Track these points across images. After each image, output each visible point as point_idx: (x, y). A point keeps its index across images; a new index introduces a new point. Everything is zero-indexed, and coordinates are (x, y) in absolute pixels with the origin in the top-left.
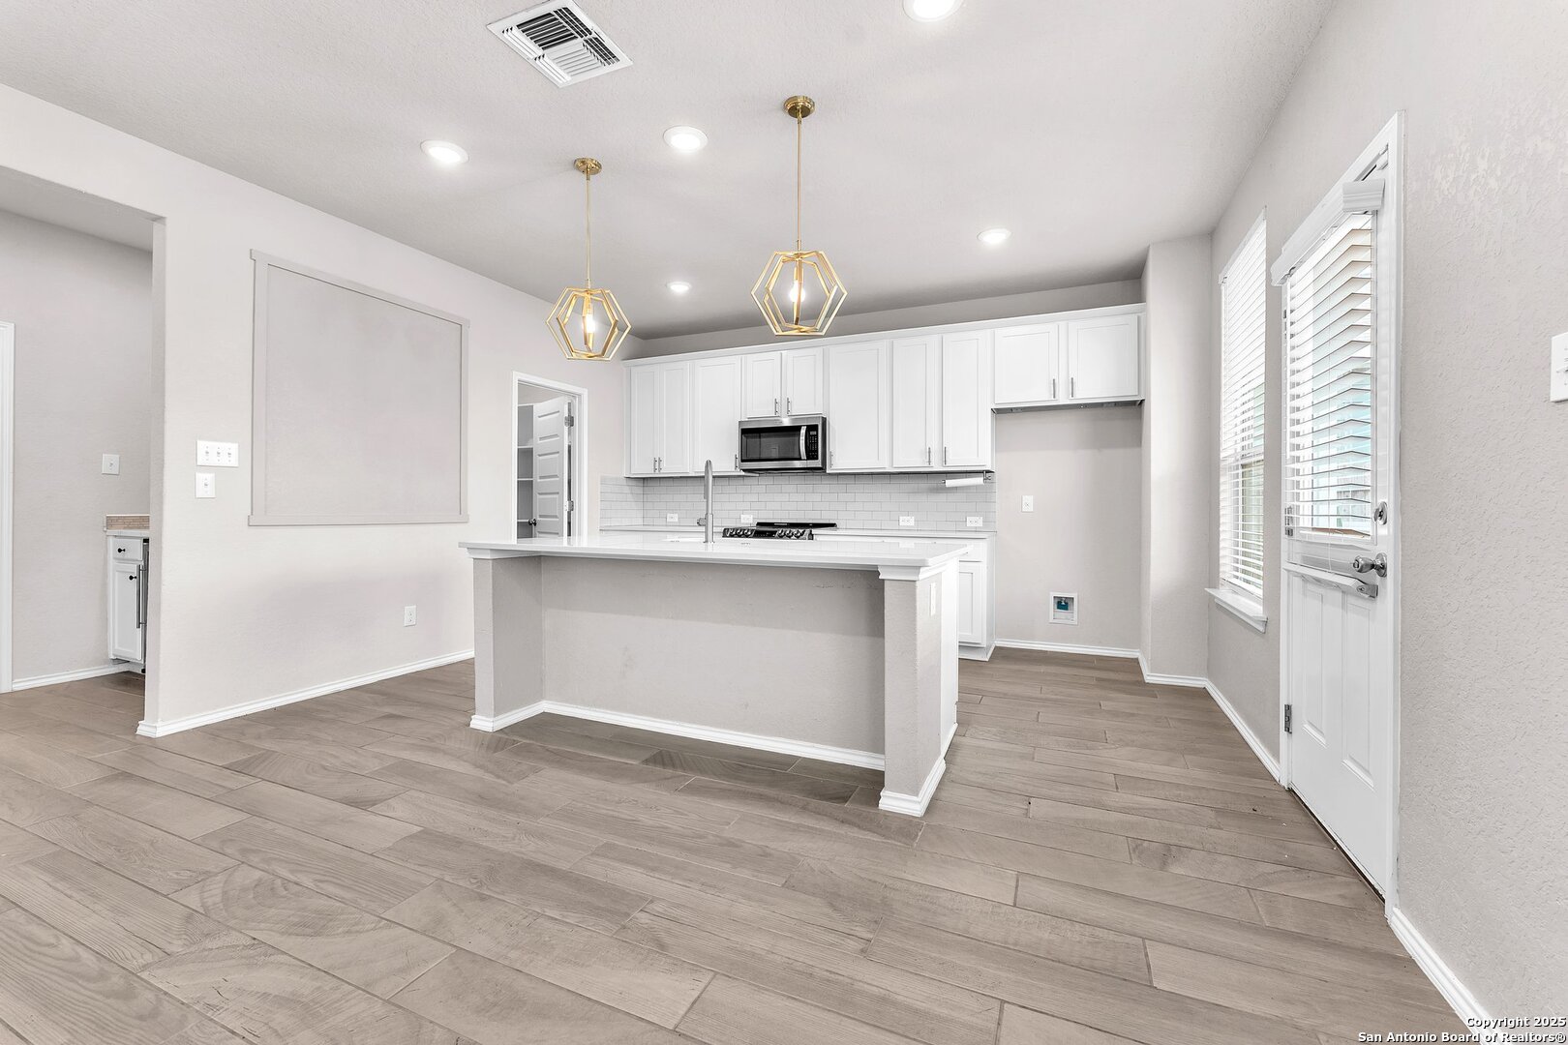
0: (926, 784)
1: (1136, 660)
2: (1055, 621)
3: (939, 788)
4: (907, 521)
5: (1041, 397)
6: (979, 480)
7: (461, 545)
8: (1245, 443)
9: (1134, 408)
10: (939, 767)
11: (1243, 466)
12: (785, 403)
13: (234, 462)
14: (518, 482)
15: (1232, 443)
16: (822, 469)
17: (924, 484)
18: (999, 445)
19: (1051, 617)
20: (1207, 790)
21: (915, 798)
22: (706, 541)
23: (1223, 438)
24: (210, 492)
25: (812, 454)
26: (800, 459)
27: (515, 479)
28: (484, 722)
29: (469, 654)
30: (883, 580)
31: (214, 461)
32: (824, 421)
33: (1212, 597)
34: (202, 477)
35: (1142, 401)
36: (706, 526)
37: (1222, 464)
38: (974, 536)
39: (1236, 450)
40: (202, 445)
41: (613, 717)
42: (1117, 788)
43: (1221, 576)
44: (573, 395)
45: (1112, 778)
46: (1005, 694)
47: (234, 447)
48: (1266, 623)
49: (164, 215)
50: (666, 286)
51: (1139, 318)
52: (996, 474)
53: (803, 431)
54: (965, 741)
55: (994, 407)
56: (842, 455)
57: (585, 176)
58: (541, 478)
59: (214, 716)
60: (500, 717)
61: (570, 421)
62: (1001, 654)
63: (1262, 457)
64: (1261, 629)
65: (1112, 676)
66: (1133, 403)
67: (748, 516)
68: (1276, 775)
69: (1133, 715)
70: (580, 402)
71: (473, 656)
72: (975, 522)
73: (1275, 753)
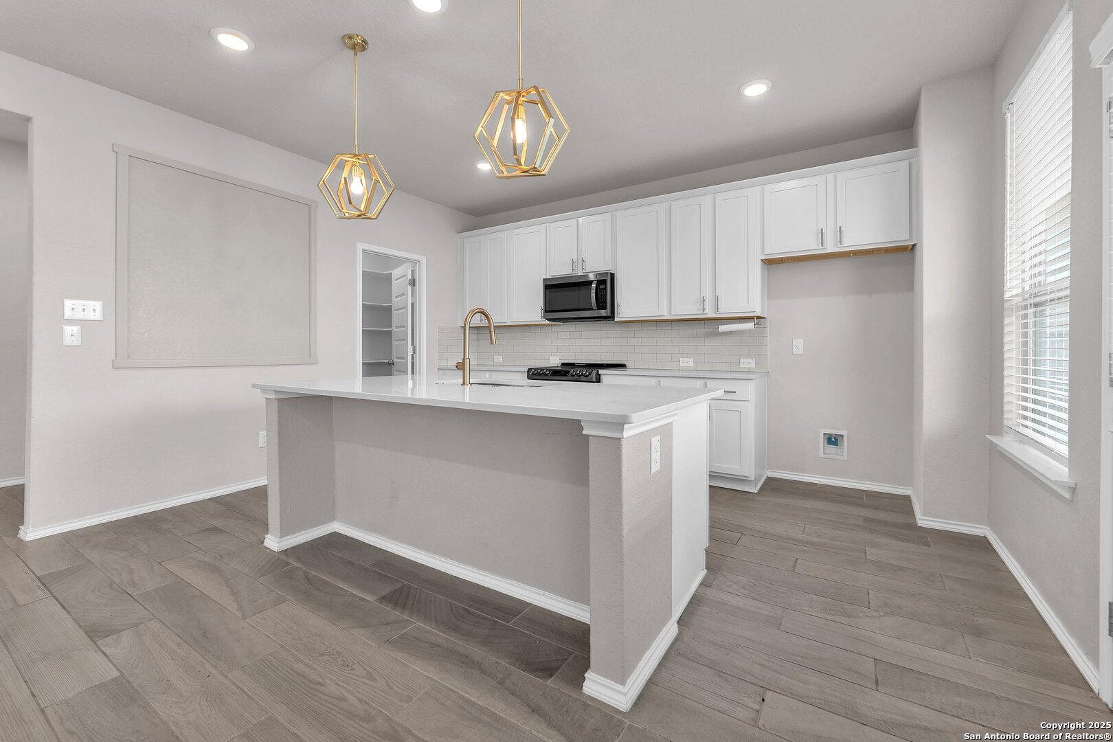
0: (642, 664)
1: (907, 499)
2: (826, 456)
3: (661, 665)
4: (687, 362)
5: (809, 245)
6: (750, 326)
7: (254, 386)
8: (1036, 280)
9: (904, 254)
10: (670, 631)
11: (1036, 305)
12: (580, 261)
13: (98, 316)
14: (363, 330)
15: (1020, 281)
16: (611, 317)
17: (701, 330)
18: (770, 291)
19: (821, 454)
20: (998, 698)
21: (620, 688)
22: (464, 384)
23: (1008, 277)
24: (76, 341)
25: (601, 304)
26: (592, 309)
27: (361, 329)
28: (273, 543)
29: (261, 482)
30: (588, 436)
31: (80, 315)
32: (612, 276)
33: (993, 446)
34: (68, 329)
35: (914, 246)
36: (463, 369)
37: (1006, 305)
38: (743, 376)
39: (1023, 288)
40: (68, 303)
41: (383, 543)
42: (877, 684)
43: (1006, 423)
44: (414, 262)
45: (870, 665)
46: (765, 533)
47: (98, 305)
48: (1073, 490)
49: (30, 115)
50: (473, 165)
51: (910, 163)
52: (768, 319)
53: (594, 285)
54: (712, 594)
55: (763, 258)
56: (628, 305)
57: (352, 52)
58: (396, 328)
59: (80, 523)
60: (287, 538)
61: (413, 282)
62: (773, 486)
63: (1067, 292)
64: (1067, 495)
65: (883, 516)
66: (902, 249)
67: (554, 358)
68: (1095, 686)
69: (902, 569)
70: (420, 267)
71: (266, 484)
72: (748, 363)
73: (1093, 655)
